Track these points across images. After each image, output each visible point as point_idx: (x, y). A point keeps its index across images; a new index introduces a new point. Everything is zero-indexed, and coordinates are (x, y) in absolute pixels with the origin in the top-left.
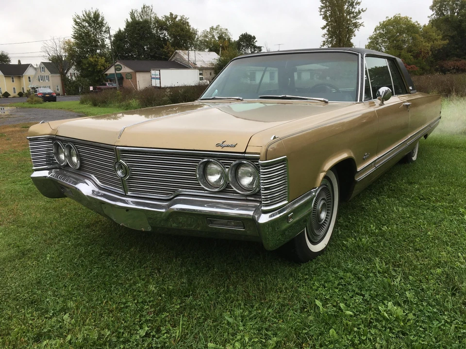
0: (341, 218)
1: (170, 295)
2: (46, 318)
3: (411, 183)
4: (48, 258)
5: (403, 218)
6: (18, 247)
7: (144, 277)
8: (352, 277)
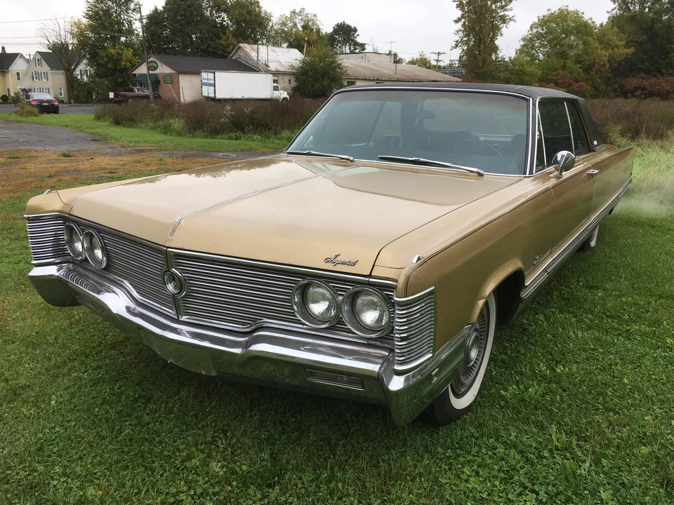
1: (244, 483)
3: (591, 288)
4: (53, 402)
5: (585, 350)
6: (7, 380)
7: (203, 447)
8: (518, 457)
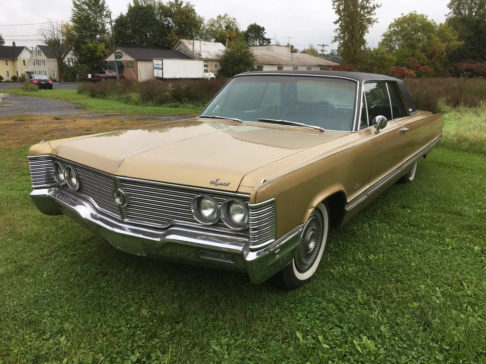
0: (332, 244)
1: (161, 321)
2: (44, 339)
3: (404, 207)
4: (45, 275)
5: (390, 246)
6: (16, 262)
7: (137, 300)
8: (334, 308)
